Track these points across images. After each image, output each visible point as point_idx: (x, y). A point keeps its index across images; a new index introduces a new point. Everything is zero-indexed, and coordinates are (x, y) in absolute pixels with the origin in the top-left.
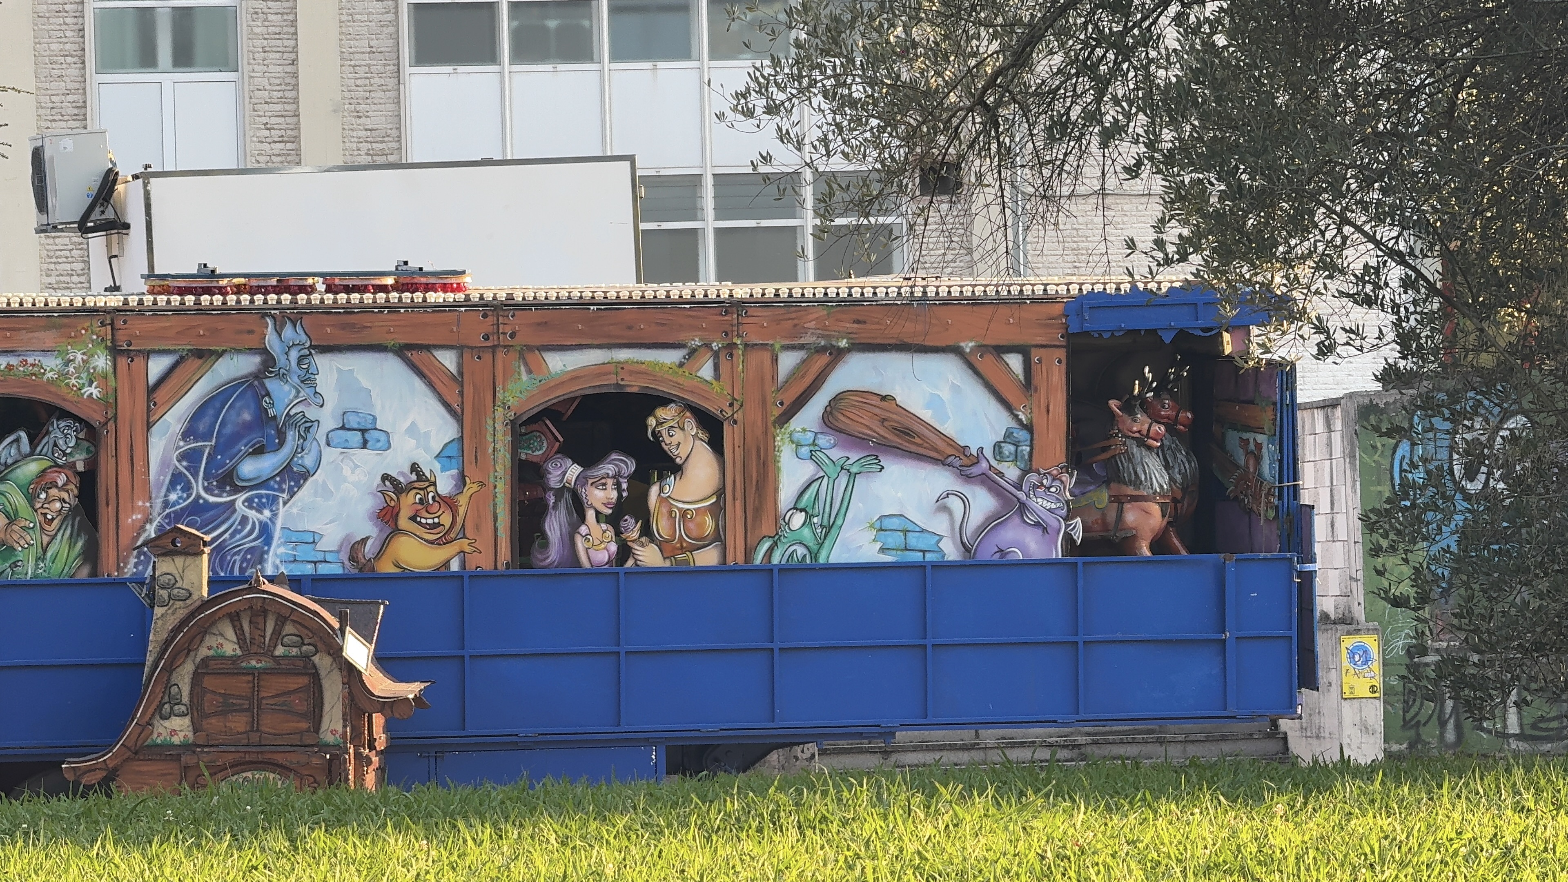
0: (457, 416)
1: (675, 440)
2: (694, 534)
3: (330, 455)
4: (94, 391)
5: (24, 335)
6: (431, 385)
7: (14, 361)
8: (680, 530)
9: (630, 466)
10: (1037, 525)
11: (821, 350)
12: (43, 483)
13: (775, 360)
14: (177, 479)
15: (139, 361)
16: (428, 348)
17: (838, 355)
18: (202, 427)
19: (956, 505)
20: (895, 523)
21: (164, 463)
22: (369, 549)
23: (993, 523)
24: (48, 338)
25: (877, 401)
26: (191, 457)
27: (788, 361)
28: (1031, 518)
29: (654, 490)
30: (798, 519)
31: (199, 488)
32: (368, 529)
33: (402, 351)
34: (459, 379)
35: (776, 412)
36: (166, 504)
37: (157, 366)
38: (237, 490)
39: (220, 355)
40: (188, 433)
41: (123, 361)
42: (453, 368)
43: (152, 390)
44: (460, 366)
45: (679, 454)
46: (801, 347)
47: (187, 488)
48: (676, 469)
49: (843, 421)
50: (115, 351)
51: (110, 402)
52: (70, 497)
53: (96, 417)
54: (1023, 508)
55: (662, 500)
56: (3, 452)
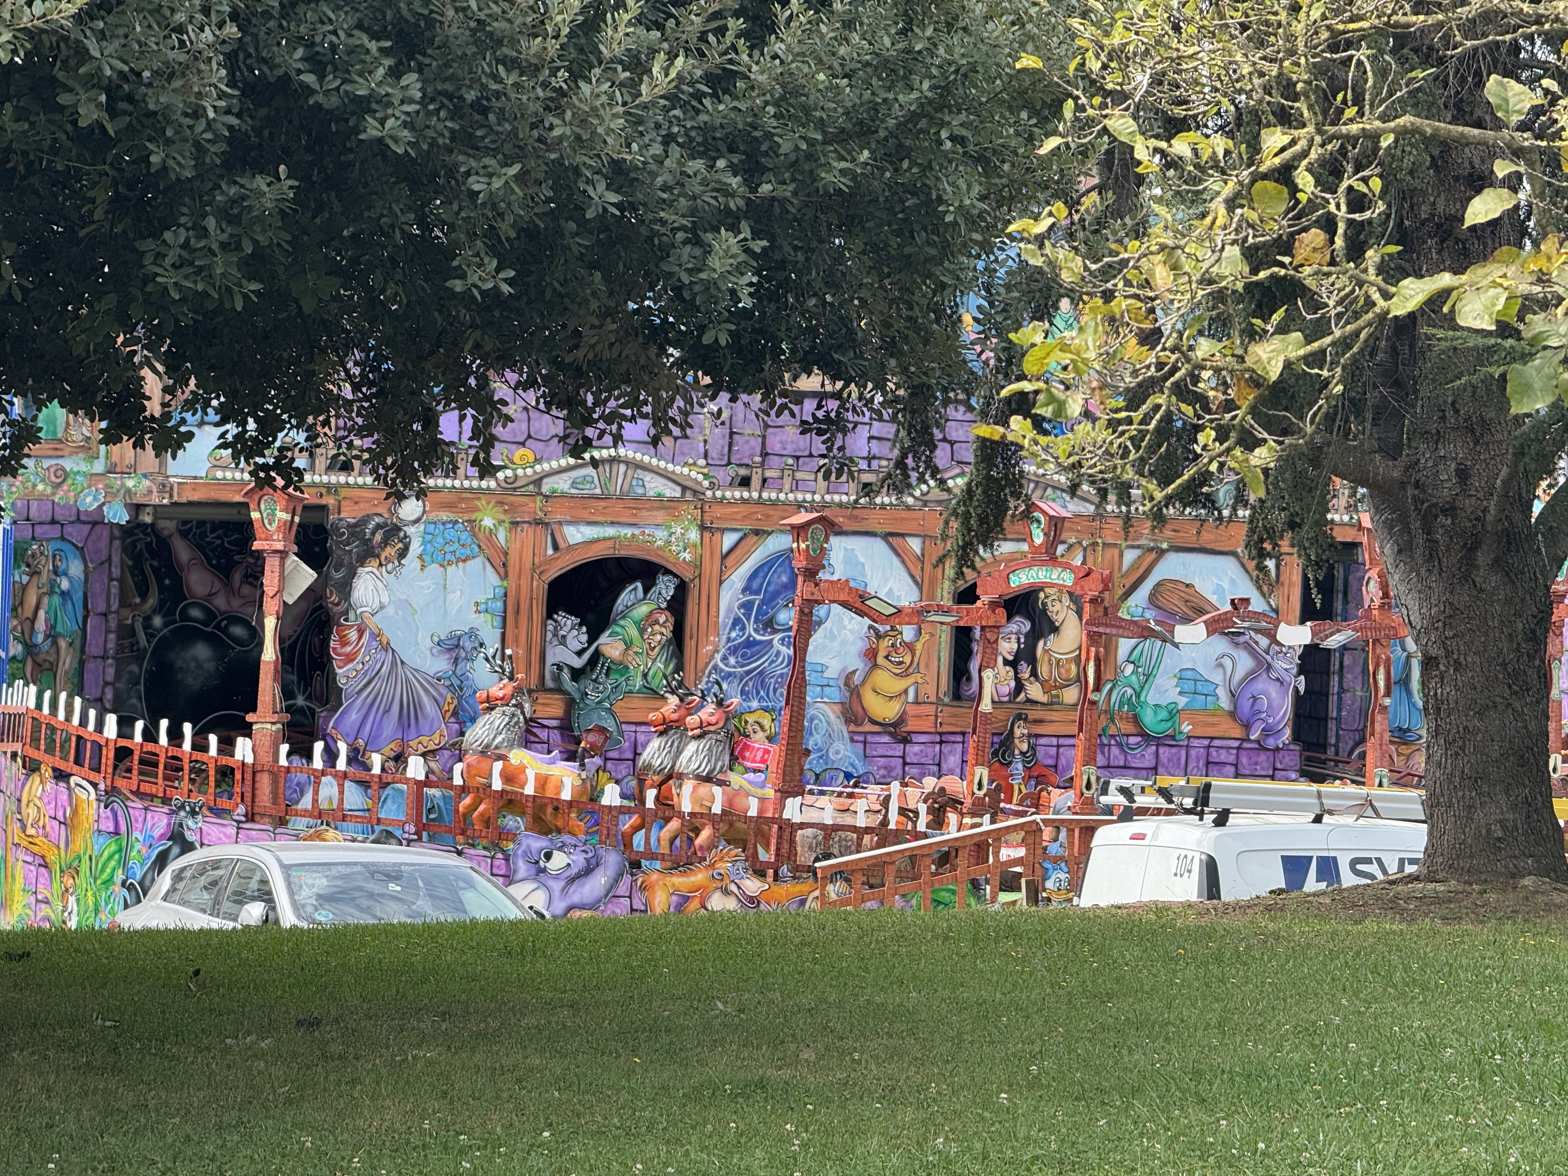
0: (919, 586)
1: (1055, 609)
2: (1064, 676)
4: (687, 556)
5: (645, 513)
6: (903, 562)
7: (637, 532)
8: (1055, 673)
9: (1027, 626)
10: (1278, 679)
11: (1151, 550)
12: (650, 619)
13: (1121, 555)
14: (737, 622)
15: (718, 535)
16: (903, 535)
17: (1162, 553)
18: (755, 585)
19: (1227, 662)
20: (1189, 674)
21: (729, 611)
22: (857, 679)
23: (1250, 677)
24: (660, 516)
25: (1183, 588)
26: (747, 606)
27: (1130, 556)
28: (1274, 675)
29: (1041, 644)
30: (1130, 668)
31: (750, 629)
32: (858, 664)
33: (887, 536)
34: (921, 559)
35: (1120, 592)
36: (729, 640)
37: (729, 540)
38: (775, 631)
39: (770, 533)
40: (746, 589)
41: (707, 535)
42: (918, 551)
43: (724, 557)
44: (923, 549)
45: (1058, 619)
46: (1138, 547)
47: (743, 629)
48: (1055, 629)
49: (1162, 601)
50: (703, 528)
51: (698, 565)
52: (668, 632)
53: (687, 576)
54: (1269, 667)
55: (1046, 651)
56: (625, 597)
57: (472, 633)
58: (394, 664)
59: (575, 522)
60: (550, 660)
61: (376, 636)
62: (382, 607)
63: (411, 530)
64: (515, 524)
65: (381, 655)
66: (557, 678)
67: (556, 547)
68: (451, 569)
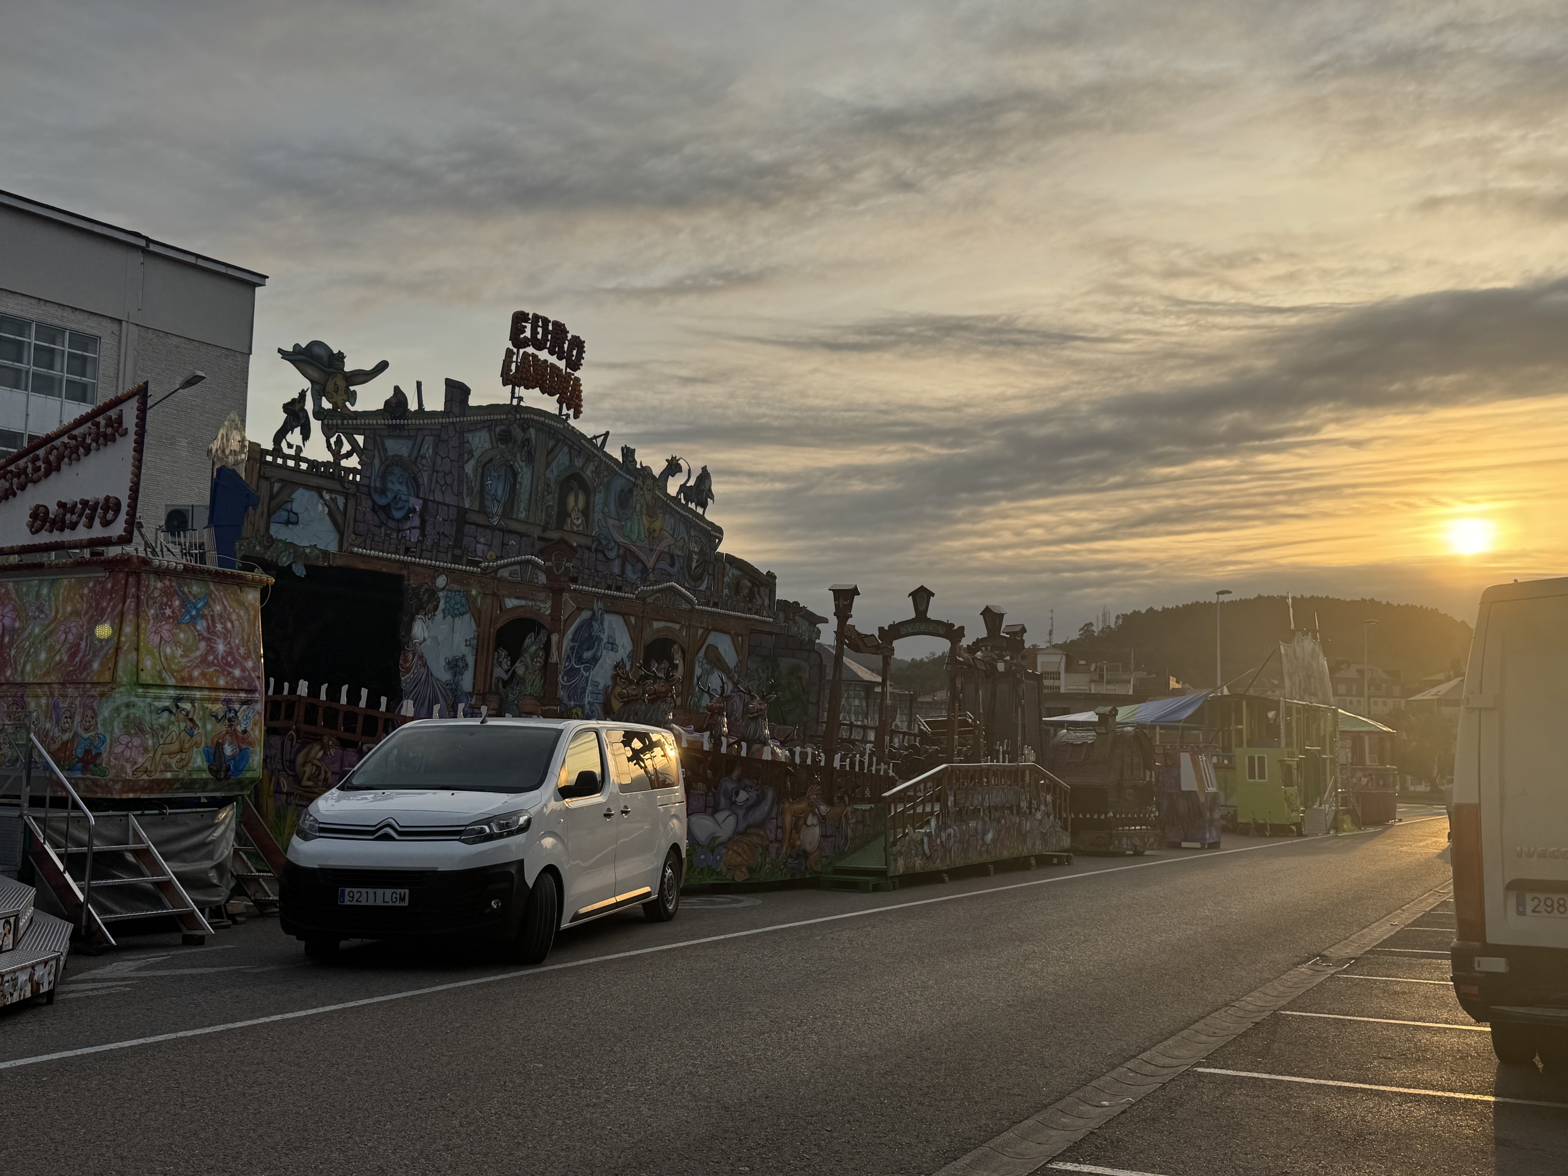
0: (633, 642)
1: (676, 657)
3: (604, 652)
6: (629, 630)
11: (705, 630)
12: (536, 654)
13: (697, 632)
14: (568, 657)
16: (629, 615)
17: (709, 632)
18: (576, 637)
21: (566, 651)
25: (715, 649)
26: (572, 649)
27: (700, 632)
31: (573, 661)
32: (610, 683)
33: (623, 615)
34: (635, 628)
35: (696, 649)
36: (565, 667)
38: (583, 663)
39: (583, 610)
40: (573, 640)
42: (634, 624)
46: (702, 629)
47: (570, 661)
49: (708, 655)
52: (542, 662)
56: (527, 641)
57: (463, 658)
58: (428, 674)
59: (510, 596)
60: (495, 675)
61: (421, 657)
62: (425, 640)
63: (441, 594)
64: (485, 594)
65: (422, 670)
66: (497, 687)
67: (501, 611)
68: (456, 619)
